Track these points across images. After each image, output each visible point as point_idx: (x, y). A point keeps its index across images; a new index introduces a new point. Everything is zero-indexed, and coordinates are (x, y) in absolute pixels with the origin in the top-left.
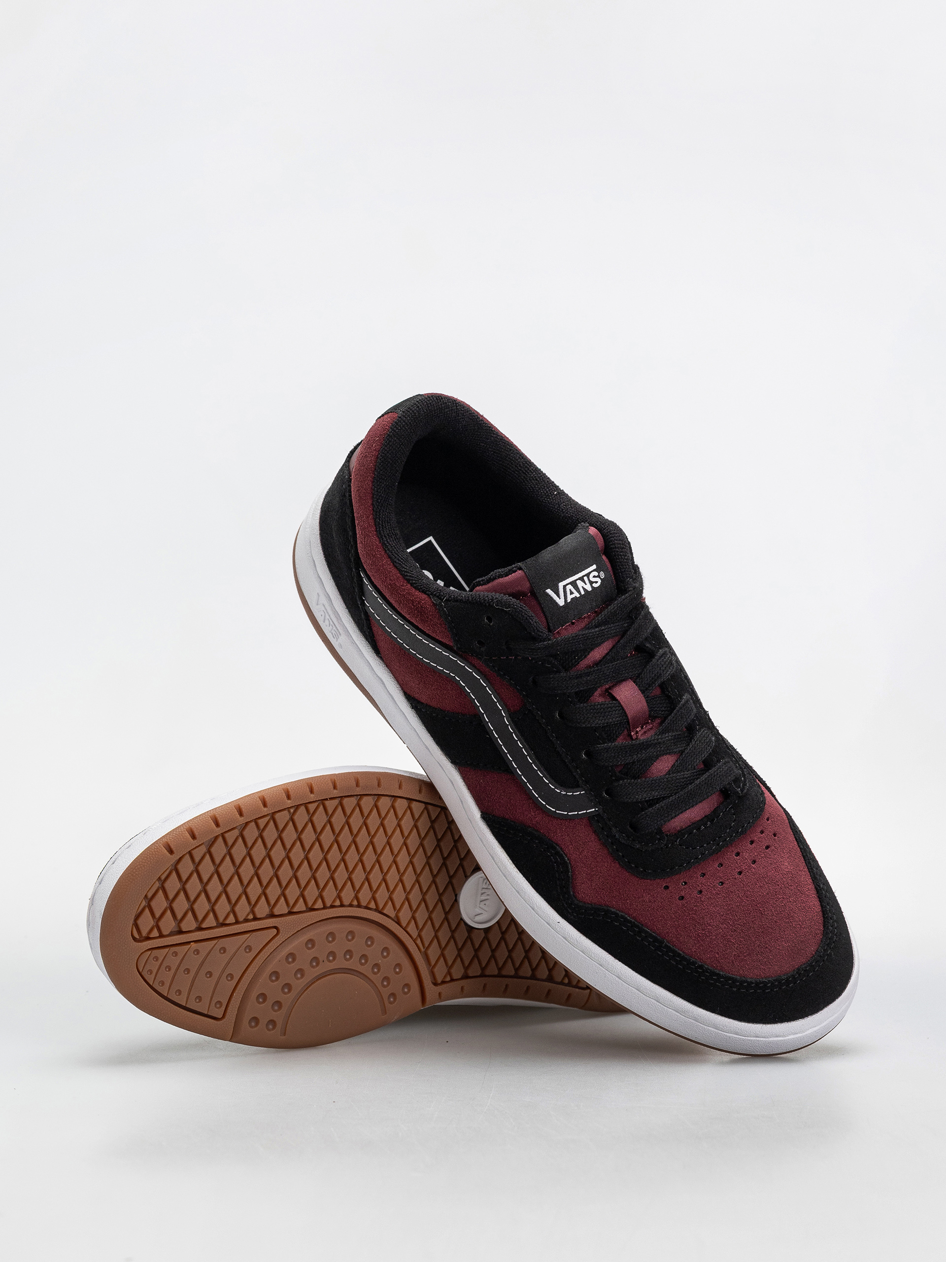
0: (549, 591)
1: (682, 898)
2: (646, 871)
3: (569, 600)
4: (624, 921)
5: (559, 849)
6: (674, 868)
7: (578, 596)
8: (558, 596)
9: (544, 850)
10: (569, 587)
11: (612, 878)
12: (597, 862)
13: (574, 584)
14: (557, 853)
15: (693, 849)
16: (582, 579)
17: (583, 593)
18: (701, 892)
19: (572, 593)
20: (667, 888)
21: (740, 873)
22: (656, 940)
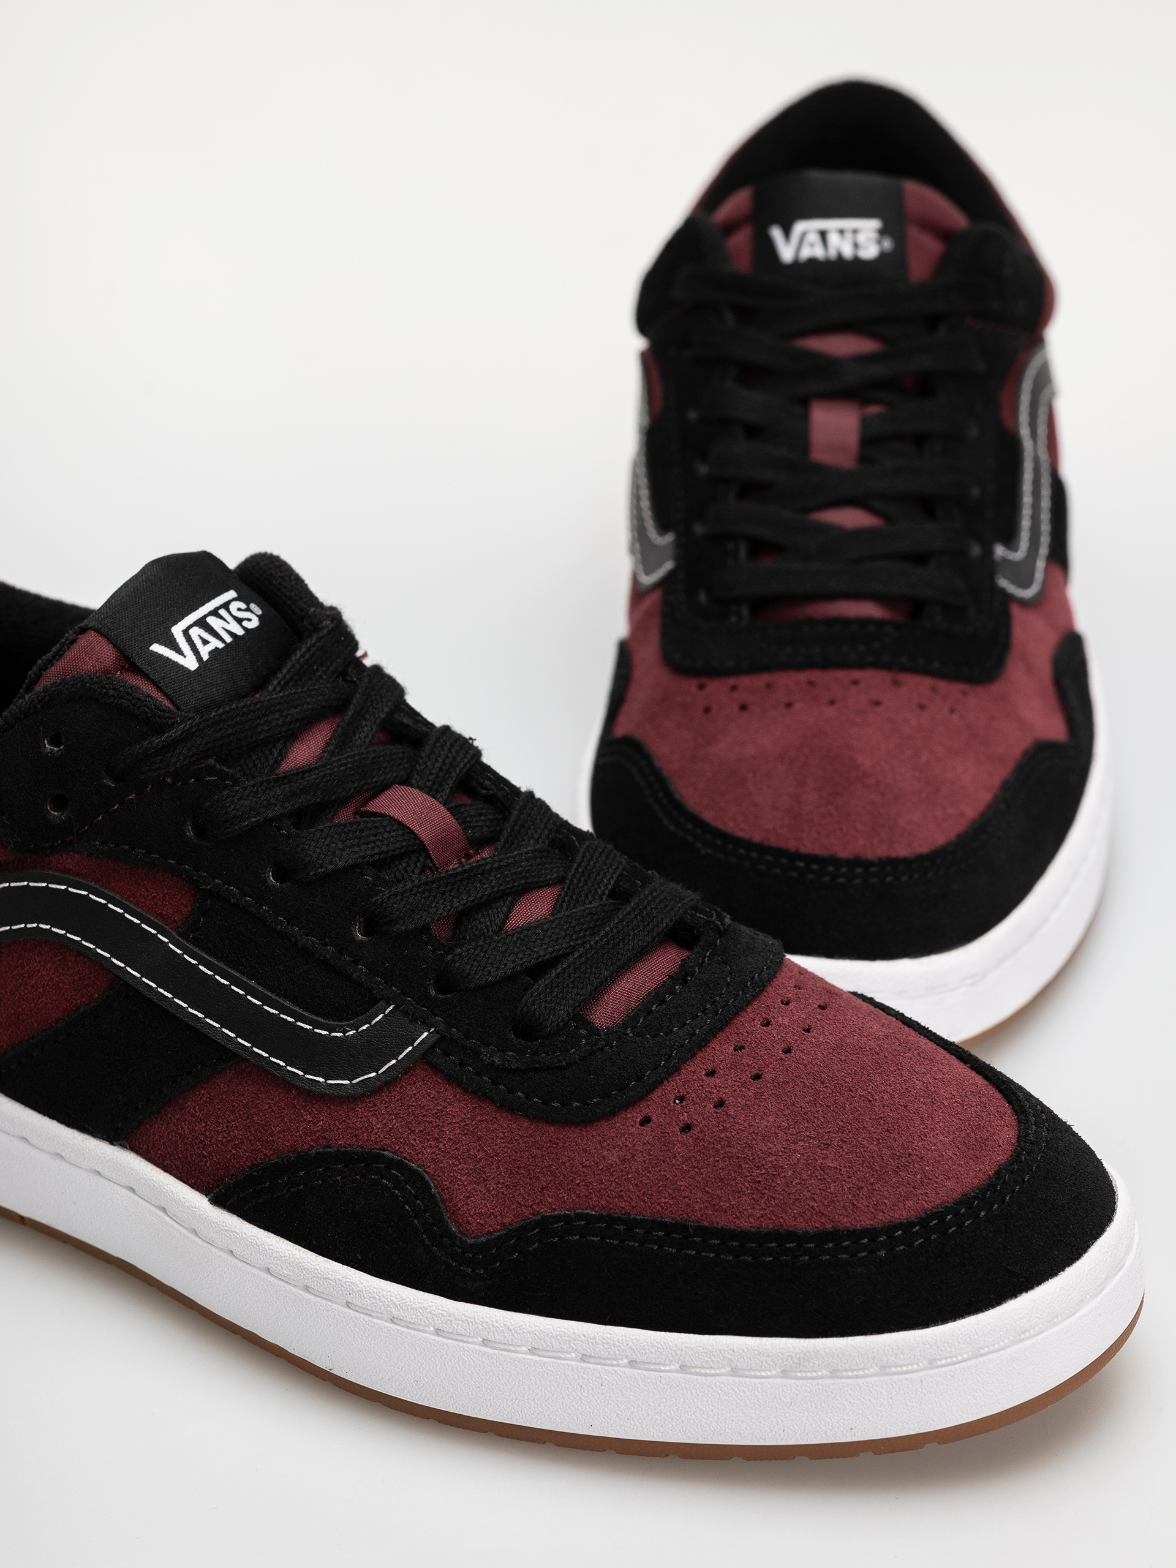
0: (156, 648)
1: (687, 1128)
2: (588, 1104)
3: (205, 657)
4: (588, 1223)
5: (391, 1155)
6: (643, 1075)
7: (221, 645)
8: (179, 651)
9: (363, 1176)
10: (195, 632)
11: (524, 1152)
12: (480, 1138)
13: (202, 623)
14: (391, 1163)
15: (667, 1034)
16: (215, 613)
17: (228, 639)
18: (720, 1104)
19: (205, 642)
20: (646, 1121)
21: (787, 1051)
22: (669, 1228)
